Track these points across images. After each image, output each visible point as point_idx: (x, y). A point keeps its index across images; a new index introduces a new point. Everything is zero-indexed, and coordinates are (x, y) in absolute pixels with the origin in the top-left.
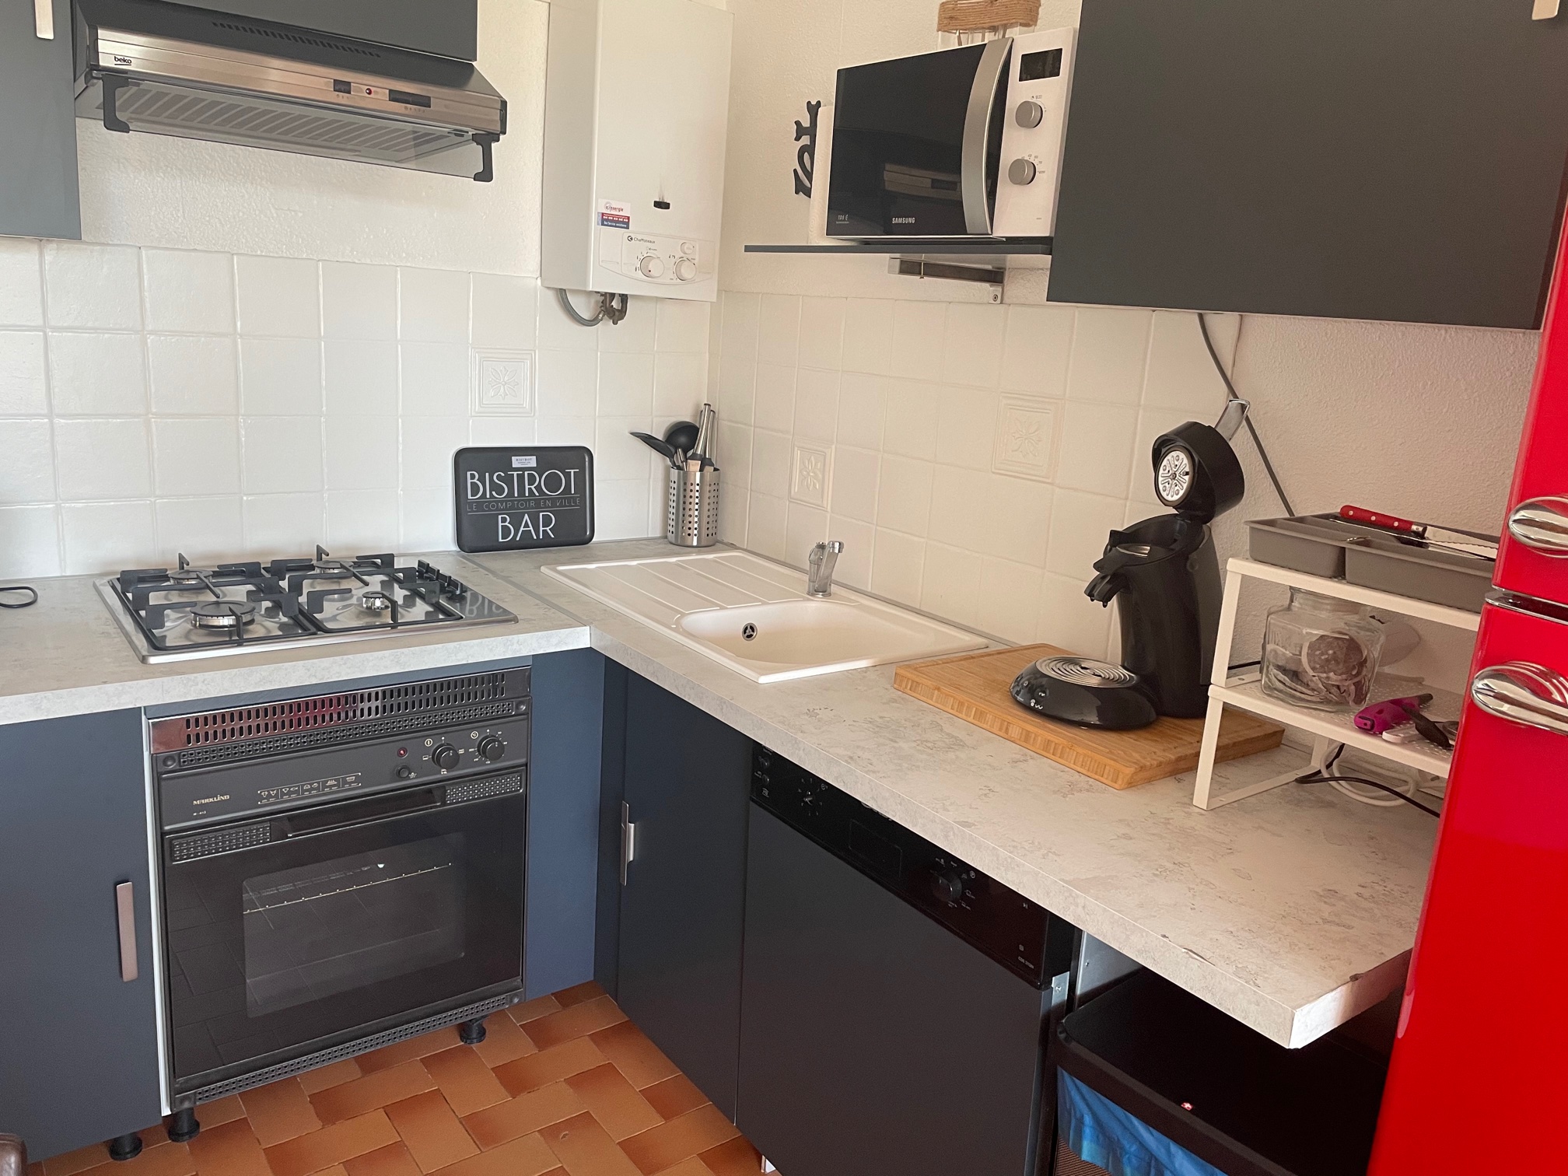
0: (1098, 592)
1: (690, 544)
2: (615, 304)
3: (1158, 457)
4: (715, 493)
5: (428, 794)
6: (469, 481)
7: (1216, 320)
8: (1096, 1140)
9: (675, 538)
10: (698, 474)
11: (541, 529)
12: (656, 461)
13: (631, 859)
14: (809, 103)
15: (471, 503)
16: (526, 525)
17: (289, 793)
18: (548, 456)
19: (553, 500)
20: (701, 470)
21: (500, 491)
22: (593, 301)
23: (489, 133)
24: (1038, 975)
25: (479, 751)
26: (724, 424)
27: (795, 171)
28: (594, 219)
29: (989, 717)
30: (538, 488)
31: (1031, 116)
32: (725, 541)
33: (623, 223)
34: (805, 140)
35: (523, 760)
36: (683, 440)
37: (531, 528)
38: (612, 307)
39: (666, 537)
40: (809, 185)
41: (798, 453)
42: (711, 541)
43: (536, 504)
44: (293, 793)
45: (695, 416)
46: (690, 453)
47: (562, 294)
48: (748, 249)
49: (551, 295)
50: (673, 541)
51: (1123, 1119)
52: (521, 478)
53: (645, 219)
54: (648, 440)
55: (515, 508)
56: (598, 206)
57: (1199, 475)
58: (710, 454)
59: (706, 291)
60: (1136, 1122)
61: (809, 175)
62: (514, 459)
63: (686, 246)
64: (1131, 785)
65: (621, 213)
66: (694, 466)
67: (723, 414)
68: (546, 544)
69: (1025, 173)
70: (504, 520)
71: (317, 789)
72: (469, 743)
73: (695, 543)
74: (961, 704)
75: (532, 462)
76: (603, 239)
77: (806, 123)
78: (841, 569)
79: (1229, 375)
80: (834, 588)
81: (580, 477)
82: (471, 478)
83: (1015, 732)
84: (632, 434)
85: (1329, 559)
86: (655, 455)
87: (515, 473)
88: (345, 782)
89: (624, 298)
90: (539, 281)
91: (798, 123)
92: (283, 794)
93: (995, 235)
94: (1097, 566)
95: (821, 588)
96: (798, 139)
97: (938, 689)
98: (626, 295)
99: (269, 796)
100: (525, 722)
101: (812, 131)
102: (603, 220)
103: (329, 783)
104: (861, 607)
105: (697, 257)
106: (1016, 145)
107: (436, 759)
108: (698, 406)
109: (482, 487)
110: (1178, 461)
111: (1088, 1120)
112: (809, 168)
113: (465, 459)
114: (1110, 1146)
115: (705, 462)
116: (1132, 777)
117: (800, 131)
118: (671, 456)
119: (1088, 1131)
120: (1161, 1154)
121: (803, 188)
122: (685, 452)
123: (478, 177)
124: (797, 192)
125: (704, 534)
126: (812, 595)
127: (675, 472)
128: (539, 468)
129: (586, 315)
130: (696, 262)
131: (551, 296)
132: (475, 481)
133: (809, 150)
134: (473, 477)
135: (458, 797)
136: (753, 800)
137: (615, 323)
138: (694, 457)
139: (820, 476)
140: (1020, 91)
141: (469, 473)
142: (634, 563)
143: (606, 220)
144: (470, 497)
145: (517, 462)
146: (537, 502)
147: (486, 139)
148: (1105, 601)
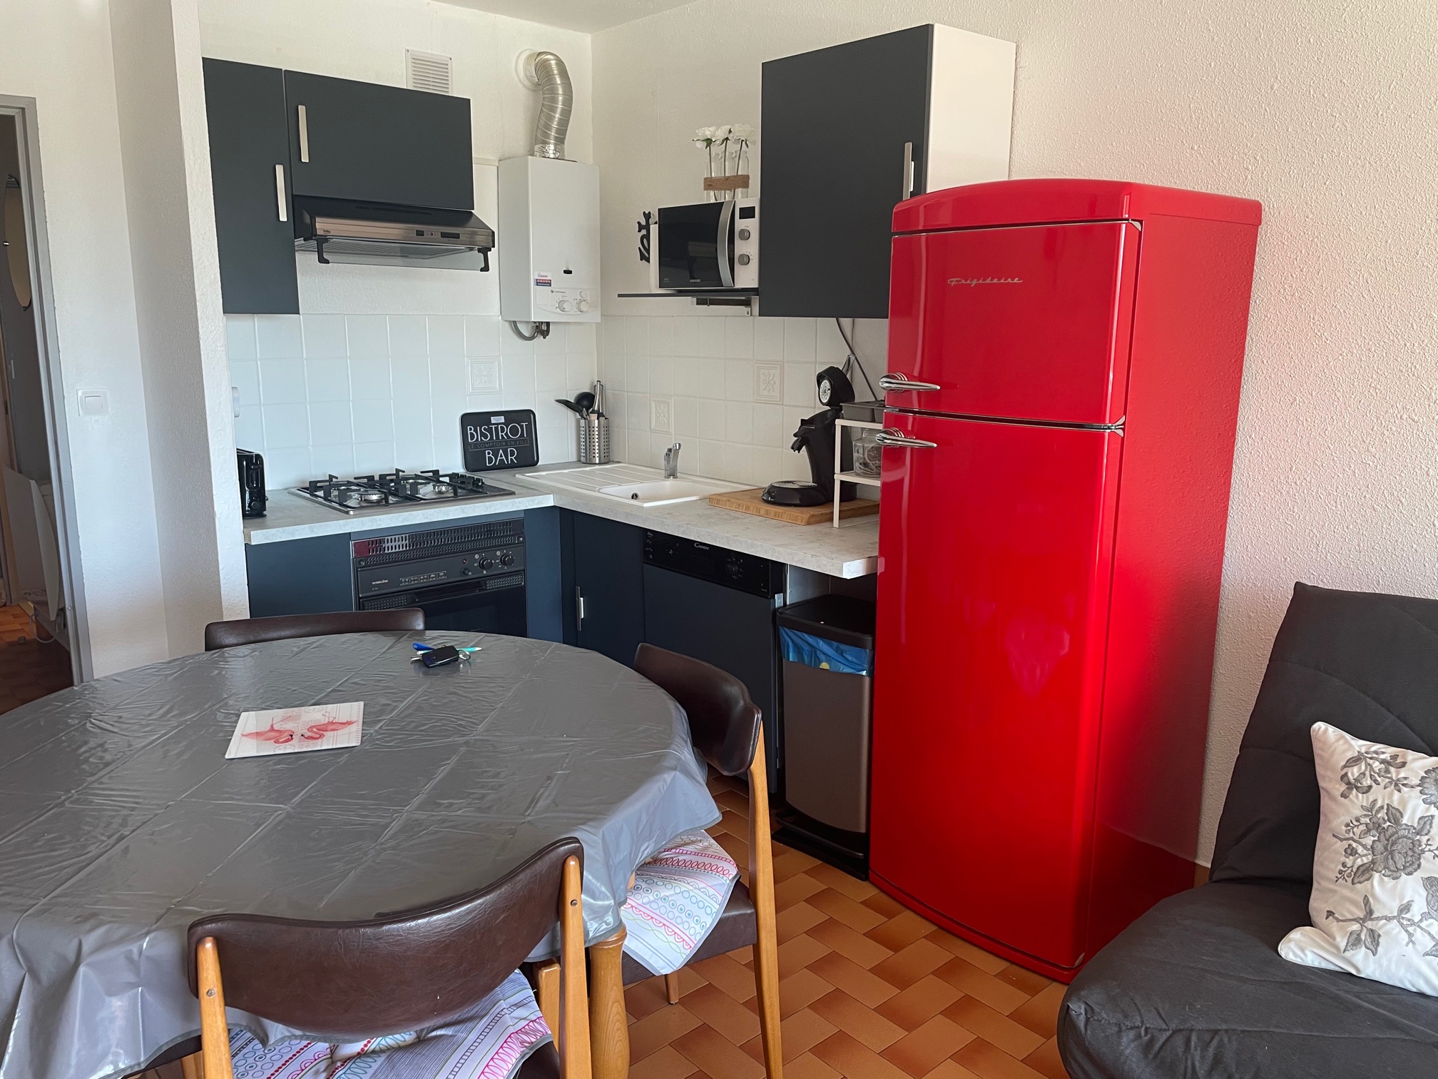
0: (797, 447)
1: (594, 462)
2: (544, 328)
3: (819, 384)
4: (607, 431)
5: (478, 584)
6: (469, 432)
7: (842, 320)
8: (794, 651)
9: (585, 459)
10: (596, 421)
11: (510, 458)
12: (571, 416)
13: (583, 617)
14: (644, 212)
15: (472, 443)
16: (501, 456)
17: (414, 580)
18: (512, 416)
19: (515, 441)
20: (598, 419)
21: (486, 437)
22: (530, 327)
23: (486, 248)
24: (768, 593)
25: (501, 561)
26: (609, 393)
27: (639, 248)
28: (532, 283)
29: (752, 507)
30: (506, 434)
31: (745, 235)
32: (615, 460)
33: (549, 284)
34: (644, 232)
35: (522, 568)
36: (585, 403)
37: (504, 458)
38: (542, 329)
39: (580, 461)
40: (647, 256)
41: (653, 404)
42: (606, 460)
43: (506, 443)
44: (416, 580)
45: (591, 389)
46: (591, 410)
47: (514, 325)
48: (620, 296)
49: (507, 325)
50: (585, 461)
51: (801, 636)
52: (496, 429)
53: (559, 279)
54: (566, 403)
55: (495, 446)
56: (534, 276)
57: (833, 389)
58: (602, 410)
59: (596, 317)
60: (805, 635)
61: (648, 251)
62: (492, 418)
63: (583, 293)
64: (809, 523)
65: (546, 278)
66: (594, 417)
67: (608, 386)
68: (512, 466)
69: (746, 260)
70: (489, 453)
71: (427, 578)
72: (496, 557)
73: (597, 462)
74: (739, 505)
75: (502, 419)
76: (537, 293)
77: (644, 223)
78: (681, 463)
79: (851, 345)
80: (678, 475)
81: (529, 427)
82: (470, 429)
83: (762, 512)
84: (556, 401)
85: (868, 413)
86: (570, 413)
87: (493, 427)
88: (439, 576)
89: (548, 324)
90: (500, 317)
91: (639, 223)
92: (412, 581)
93: (736, 287)
94: (795, 435)
95: (672, 474)
96: (639, 231)
97: (729, 501)
98: (549, 322)
99: (405, 581)
100: (522, 547)
101: (647, 227)
102: (537, 283)
103: (432, 576)
104: (694, 481)
105: (589, 299)
106: (741, 248)
107: (482, 566)
108: (592, 383)
109: (476, 434)
110: (826, 384)
111: (791, 644)
112: (647, 247)
113: (469, 420)
114: (799, 650)
115: (600, 415)
116: (809, 520)
117: (641, 227)
118: (580, 412)
119: (791, 649)
120: (815, 644)
121: (645, 257)
122: (587, 411)
123: (482, 270)
124: (641, 260)
125: (602, 457)
126: (668, 478)
127: (582, 422)
128: (507, 424)
129: (527, 334)
130: (589, 301)
131: (507, 328)
132: (472, 431)
133: (647, 237)
134: (471, 429)
135: (492, 585)
136: (644, 562)
137: (544, 338)
138: (593, 412)
139: (667, 415)
140: (741, 224)
141: (469, 427)
142: (566, 471)
143: (538, 283)
144: (470, 441)
145: (494, 420)
146: (506, 442)
147: (485, 251)
148: (799, 450)
